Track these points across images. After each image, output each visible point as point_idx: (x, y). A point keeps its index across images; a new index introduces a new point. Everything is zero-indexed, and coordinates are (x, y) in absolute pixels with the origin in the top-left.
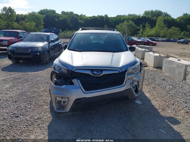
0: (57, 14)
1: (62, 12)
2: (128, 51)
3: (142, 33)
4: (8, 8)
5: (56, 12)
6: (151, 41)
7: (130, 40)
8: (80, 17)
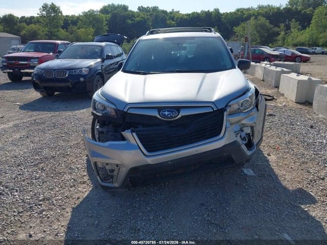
0: (131, 11)
1: (139, 7)
2: (235, 68)
3: (284, 39)
4: (50, 5)
5: (129, 9)
6: (300, 54)
7: (257, 52)
8: (170, 15)
